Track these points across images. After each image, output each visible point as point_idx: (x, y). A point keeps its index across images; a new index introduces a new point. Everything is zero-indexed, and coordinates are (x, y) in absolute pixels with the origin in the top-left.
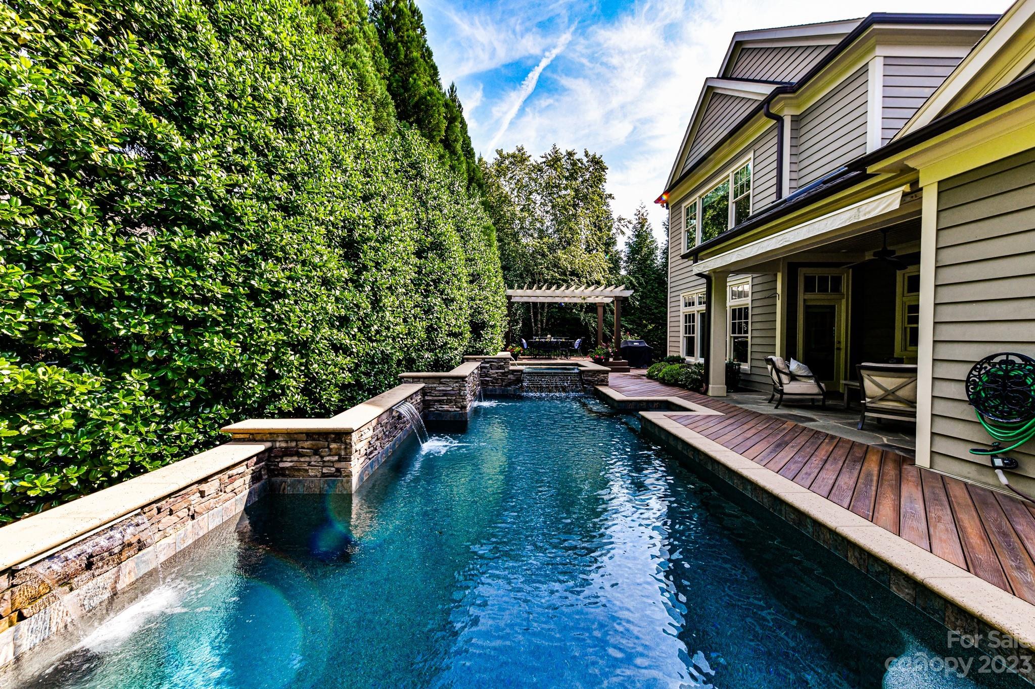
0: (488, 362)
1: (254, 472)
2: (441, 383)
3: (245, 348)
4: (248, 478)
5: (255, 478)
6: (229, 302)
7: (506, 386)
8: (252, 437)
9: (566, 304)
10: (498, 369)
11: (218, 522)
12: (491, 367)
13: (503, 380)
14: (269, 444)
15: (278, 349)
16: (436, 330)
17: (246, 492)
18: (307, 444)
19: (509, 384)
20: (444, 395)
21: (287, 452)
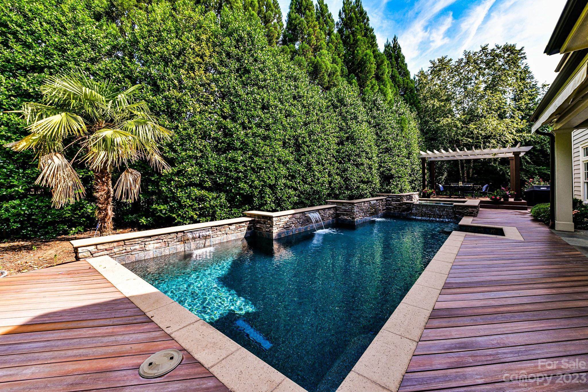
0: (390, 198)
1: (248, 226)
2: (343, 205)
3: (251, 186)
4: (246, 228)
5: (249, 228)
6: (245, 172)
7: (402, 211)
8: (251, 216)
9: (485, 159)
10: (396, 201)
11: (234, 238)
12: (393, 200)
13: (399, 208)
14: (253, 219)
15: (262, 188)
16: (350, 180)
17: (245, 232)
18: (263, 220)
19: (404, 211)
20: (345, 211)
21: (259, 222)
